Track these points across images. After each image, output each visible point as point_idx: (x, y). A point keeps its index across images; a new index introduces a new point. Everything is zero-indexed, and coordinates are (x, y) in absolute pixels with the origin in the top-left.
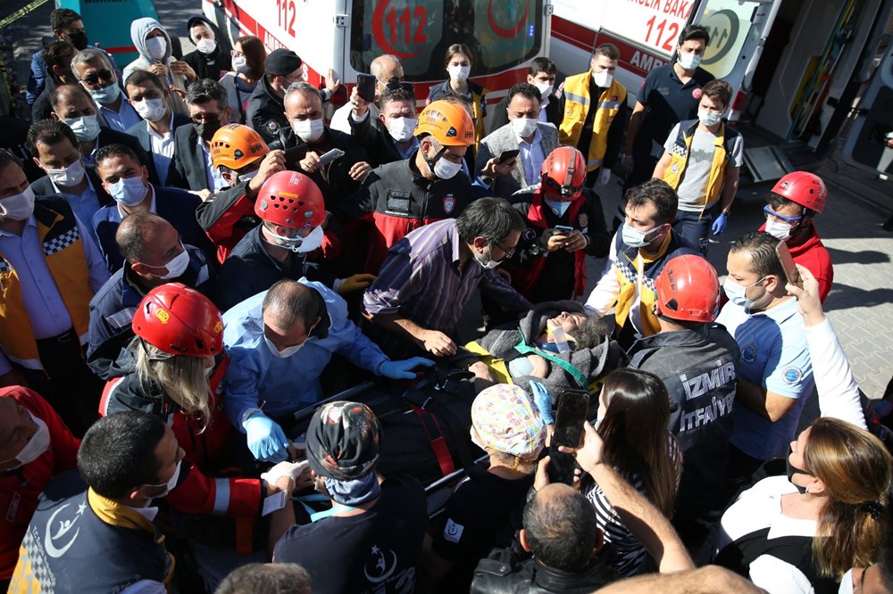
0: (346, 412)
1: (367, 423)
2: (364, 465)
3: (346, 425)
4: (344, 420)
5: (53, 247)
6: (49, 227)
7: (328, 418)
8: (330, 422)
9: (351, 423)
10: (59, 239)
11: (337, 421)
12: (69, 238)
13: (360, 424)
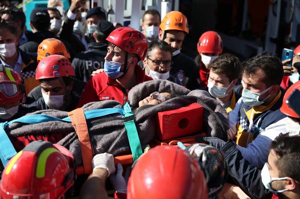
0: (206, 150)
1: (218, 162)
2: (211, 189)
3: (204, 159)
4: (204, 156)
5: (26, 75)
6: (26, 64)
7: (194, 152)
8: (194, 154)
9: (208, 158)
10: (30, 73)
11: (198, 155)
12: (30, 75)
13: (214, 161)
